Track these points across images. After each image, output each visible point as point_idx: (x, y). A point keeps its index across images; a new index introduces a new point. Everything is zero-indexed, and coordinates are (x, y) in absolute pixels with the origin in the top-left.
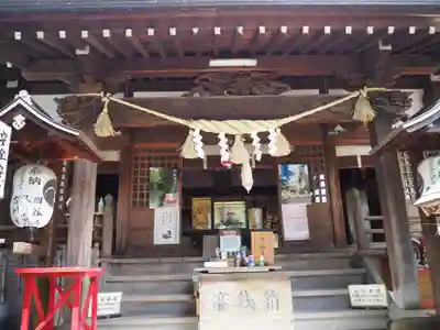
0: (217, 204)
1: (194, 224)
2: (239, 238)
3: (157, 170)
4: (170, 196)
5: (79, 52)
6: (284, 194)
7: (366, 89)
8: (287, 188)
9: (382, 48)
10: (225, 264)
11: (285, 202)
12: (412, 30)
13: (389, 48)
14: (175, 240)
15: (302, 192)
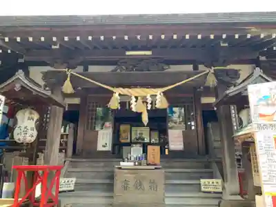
0: (134, 128)
1: (120, 139)
2: (141, 149)
3: (100, 109)
4: (107, 124)
5: (53, 47)
6: (170, 124)
7: (213, 68)
8: (172, 121)
9: (222, 45)
10: (132, 164)
11: (171, 128)
12: (237, 36)
13: (227, 45)
14: (109, 148)
15: (180, 123)
